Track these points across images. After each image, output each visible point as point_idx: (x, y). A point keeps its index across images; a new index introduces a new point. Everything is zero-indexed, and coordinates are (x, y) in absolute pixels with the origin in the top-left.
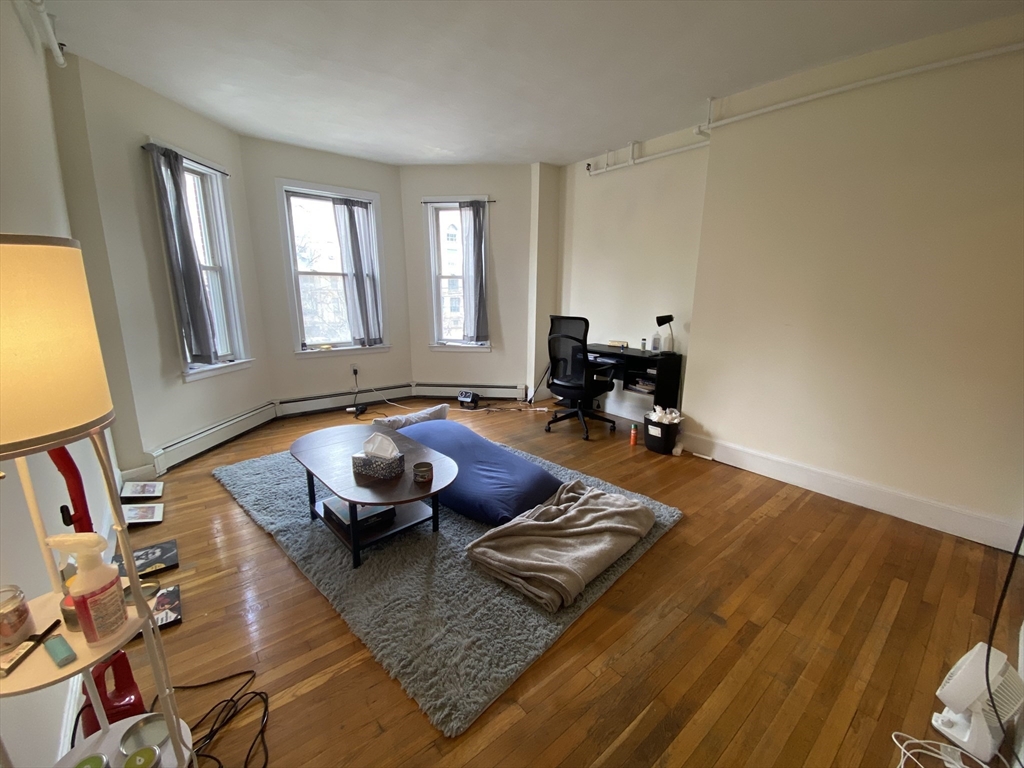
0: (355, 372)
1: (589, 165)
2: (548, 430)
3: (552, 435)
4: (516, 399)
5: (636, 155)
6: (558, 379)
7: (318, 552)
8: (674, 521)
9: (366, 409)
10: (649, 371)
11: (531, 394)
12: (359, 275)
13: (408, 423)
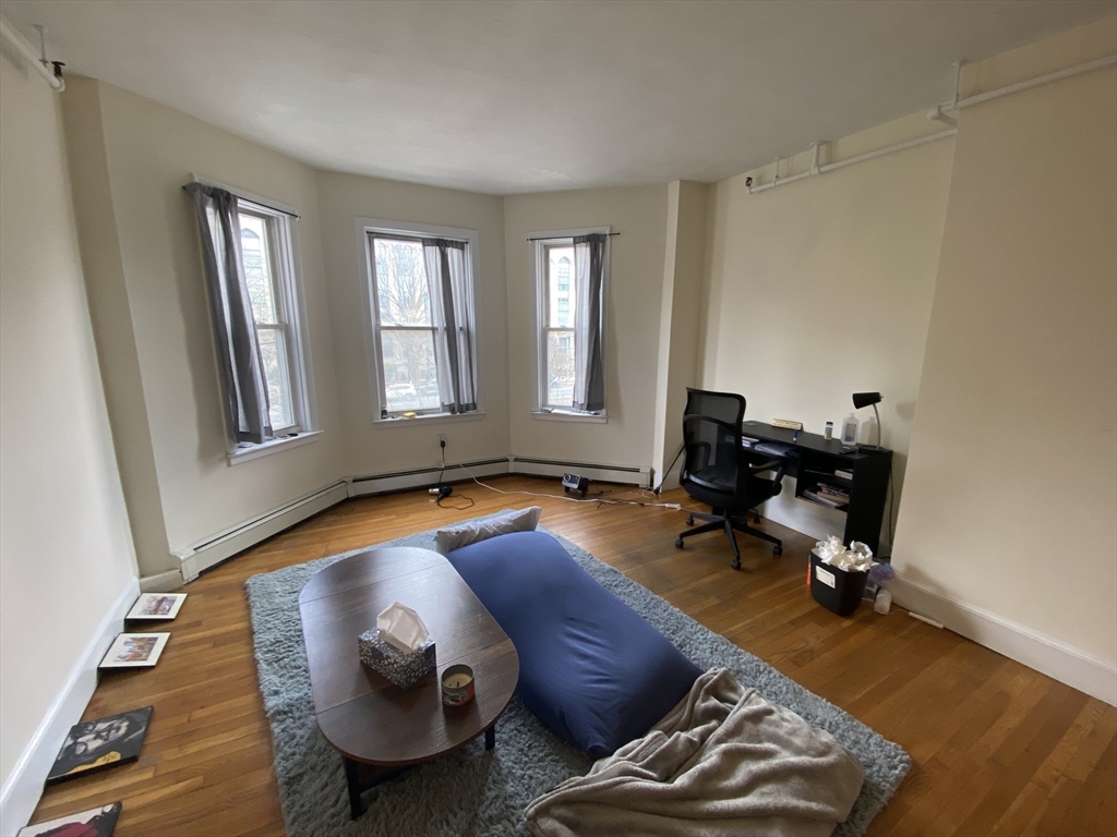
0: (443, 444)
1: (750, 179)
2: (680, 546)
3: (685, 555)
4: (637, 486)
5: (823, 160)
6: (695, 475)
7: (313, 768)
8: (898, 778)
9: (451, 491)
10: (838, 473)
11: (658, 482)
12: (451, 329)
13: (484, 535)
